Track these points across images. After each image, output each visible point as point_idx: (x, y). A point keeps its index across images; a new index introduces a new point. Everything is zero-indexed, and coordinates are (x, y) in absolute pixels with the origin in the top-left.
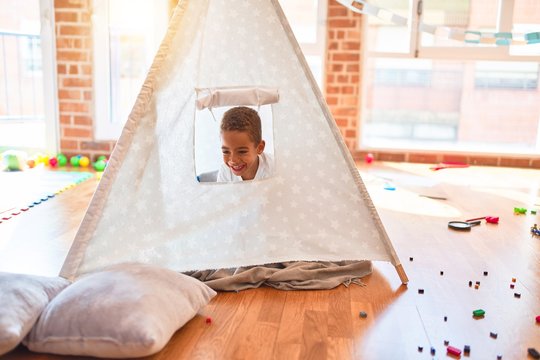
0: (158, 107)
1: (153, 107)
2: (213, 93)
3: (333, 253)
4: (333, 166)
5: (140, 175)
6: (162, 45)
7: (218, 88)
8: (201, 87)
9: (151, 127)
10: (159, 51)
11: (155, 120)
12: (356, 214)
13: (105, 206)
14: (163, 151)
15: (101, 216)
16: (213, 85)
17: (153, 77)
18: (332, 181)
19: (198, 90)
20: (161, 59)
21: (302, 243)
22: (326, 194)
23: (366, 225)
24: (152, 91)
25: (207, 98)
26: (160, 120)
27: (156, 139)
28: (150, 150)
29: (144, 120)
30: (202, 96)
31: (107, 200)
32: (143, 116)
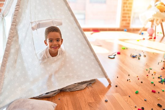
0: (19, 32)
1: (17, 32)
2: (37, 23)
3: (87, 78)
4: (84, 47)
5: (15, 61)
6: (16, 6)
7: (39, 21)
8: (33, 21)
9: (17, 41)
10: (16, 8)
11: (18, 38)
12: (93, 63)
13: (4, 78)
14: (22, 50)
15: (3, 83)
16: (37, 20)
17: (15, 20)
18: (84, 53)
19: (32, 23)
20: (17, 12)
21: (77, 76)
22: (82, 57)
23: (96, 67)
24: (16, 26)
25: (35, 25)
26: (20, 38)
27: (20, 46)
28: (18, 51)
29: (14, 39)
30: (34, 25)
31: (4, 76)
32: (13, 37)
